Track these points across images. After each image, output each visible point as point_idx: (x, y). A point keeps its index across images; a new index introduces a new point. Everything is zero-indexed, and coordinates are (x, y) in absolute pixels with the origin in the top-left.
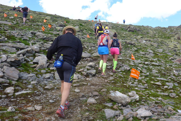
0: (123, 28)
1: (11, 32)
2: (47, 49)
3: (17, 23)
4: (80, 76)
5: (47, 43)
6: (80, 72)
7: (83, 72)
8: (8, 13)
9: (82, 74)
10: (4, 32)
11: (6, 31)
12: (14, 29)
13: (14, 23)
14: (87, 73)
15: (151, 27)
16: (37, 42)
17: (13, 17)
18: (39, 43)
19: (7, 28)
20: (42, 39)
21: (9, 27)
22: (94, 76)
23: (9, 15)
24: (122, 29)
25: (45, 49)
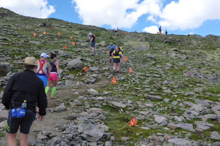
0: (159, 39)
1: (38, 52)
2: (64, 65)
3: (45, 42)
4: (82, 83)
5: (66, 60)
6: (83, 80)
7: (85, 81)
8: (38, 30)
9: (84, 82)
10: (33, 52)
11: (34, 51)
12: (41, 49)
13: (42, 42)
14: (88, 81)
15: (199, 36)
16: (58, 59)
17: (42, 35)
18: (59, 60)
19: (35, 49)
20: (63, 56)
21: (37, 47)
22: (93, 83)
23: (38, 33)
24: (158, 41)
25: (63, 64)
